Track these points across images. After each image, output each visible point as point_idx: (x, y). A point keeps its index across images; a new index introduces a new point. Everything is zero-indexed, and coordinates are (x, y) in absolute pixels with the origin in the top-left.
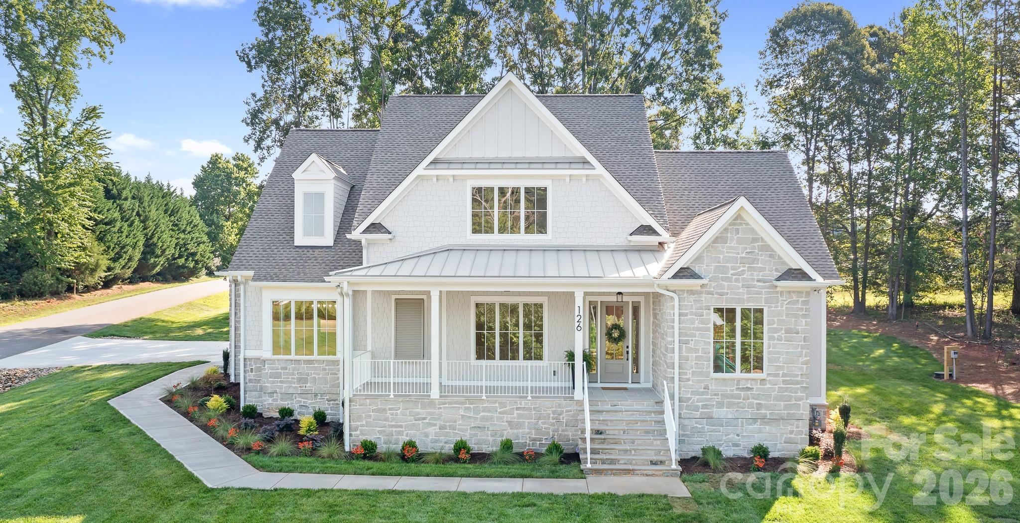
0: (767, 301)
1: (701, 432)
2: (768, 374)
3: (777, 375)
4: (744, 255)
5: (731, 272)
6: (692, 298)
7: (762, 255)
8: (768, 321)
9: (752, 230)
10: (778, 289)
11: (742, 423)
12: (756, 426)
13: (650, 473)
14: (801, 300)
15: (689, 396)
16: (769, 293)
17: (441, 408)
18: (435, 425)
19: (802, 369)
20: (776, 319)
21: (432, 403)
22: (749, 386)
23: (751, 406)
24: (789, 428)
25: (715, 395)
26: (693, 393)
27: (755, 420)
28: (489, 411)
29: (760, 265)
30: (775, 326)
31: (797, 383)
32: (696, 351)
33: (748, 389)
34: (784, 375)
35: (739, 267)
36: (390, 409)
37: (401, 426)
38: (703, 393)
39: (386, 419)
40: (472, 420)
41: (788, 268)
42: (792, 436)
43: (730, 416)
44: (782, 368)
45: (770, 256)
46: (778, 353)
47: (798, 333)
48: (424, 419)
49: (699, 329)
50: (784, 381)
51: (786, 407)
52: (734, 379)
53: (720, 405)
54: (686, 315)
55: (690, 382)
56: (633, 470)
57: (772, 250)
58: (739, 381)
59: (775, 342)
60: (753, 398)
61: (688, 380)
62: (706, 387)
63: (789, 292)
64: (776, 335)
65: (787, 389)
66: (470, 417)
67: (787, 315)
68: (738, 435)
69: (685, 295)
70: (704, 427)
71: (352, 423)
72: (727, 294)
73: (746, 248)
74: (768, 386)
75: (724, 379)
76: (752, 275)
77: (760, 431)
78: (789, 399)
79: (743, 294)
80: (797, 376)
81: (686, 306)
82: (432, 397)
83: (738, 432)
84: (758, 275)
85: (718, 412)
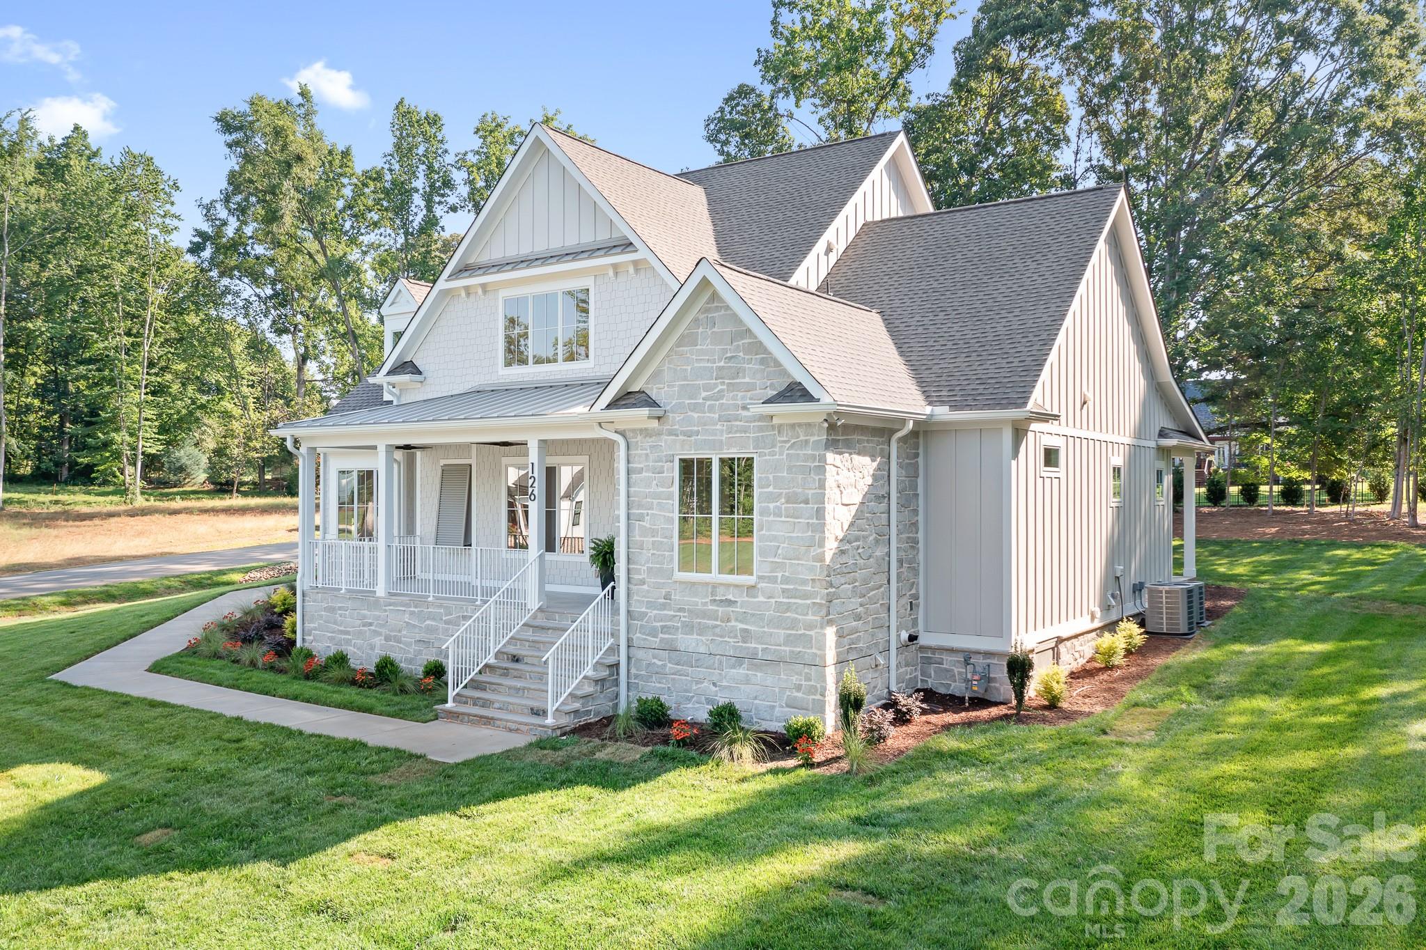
0: (758, 443)
1: (660, 673)
2: (760, 578)
3: (773, 580)
4: (722, 364)
5: (704, 394)
6: (650, 441)
7: (750, 361)
8: (760, 478)
9: (735, 315)
10: (775, 421)
11: (721, 663)
12: (742, 671)
13: (513, 726)
14: (813, 439)
15: (644, 610)
16: (761, 429)
17: (385, 611)
18: (380, 634)
19: (812, 569)
20: (771, 477)
21: (376, 604)
22: (730, 597)
23: (732, 633)
24: (794, 679)
25: (680, 610)
26: (651, 605)
27: (739, 660)
28: (434, 619)
29: (747, 380)
30: (771, 489)
31: (805, 596)
32: (654, 533)
33: (730, 603)
34: (786, 580)
35: (716, 385)
36: (340, 608)
37: (347, 633)
38: (664, 607)
39: (335, 623)
40: (417, 630)
41: (790, 381)
42: (800, 695)
43: (702, 649)
44: (781, 566)
45: (762, 362)
46: (775, 538)
47: (807, 502)
48: (371, 624)
49: (657, 496)
50: (784, 591)
51: (789, 640)
52: (707, 584)
53: (689, 628)
54: (640, 471)
55: (645, 587)
56: (492, 719)
57: (766, 351)
58: (715, 586)
59: (771, 518)
60: (737, 620)
61: (643, 582)
62: (667, 597)
63: (793, 426)
64: (771, 506)
65: (788, 608)
66: (414, 626)
67: (790, 469)
68: (714, 684)
69: (639, 438)
70: (665, 666)
71: (306, 625)
72: (697, 433)
73: (725, 351)
74: (761, 599)
75: (693, 584)
76: (734, 398)
77: (747, 681)
78: (794, 624)
79: (722, 431)
80: (804, 582)
81: (640, 456)
82: (378, 595)
83: (715, 679)
84: (743, 398)
85: (687, 642)
